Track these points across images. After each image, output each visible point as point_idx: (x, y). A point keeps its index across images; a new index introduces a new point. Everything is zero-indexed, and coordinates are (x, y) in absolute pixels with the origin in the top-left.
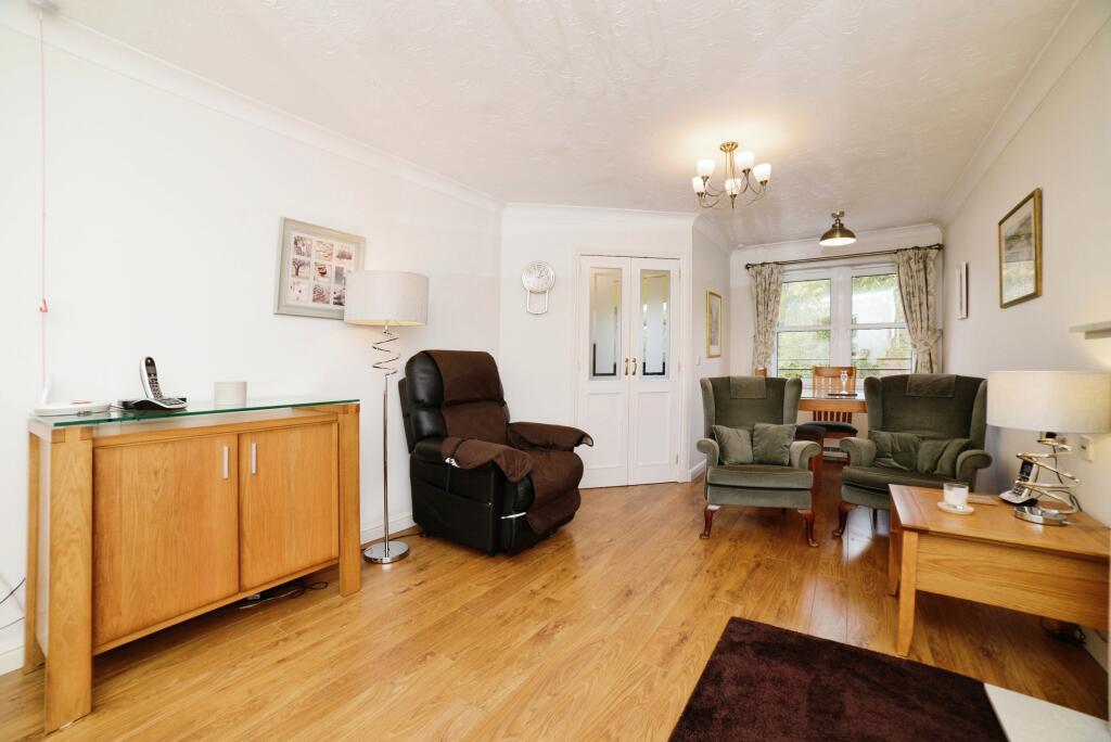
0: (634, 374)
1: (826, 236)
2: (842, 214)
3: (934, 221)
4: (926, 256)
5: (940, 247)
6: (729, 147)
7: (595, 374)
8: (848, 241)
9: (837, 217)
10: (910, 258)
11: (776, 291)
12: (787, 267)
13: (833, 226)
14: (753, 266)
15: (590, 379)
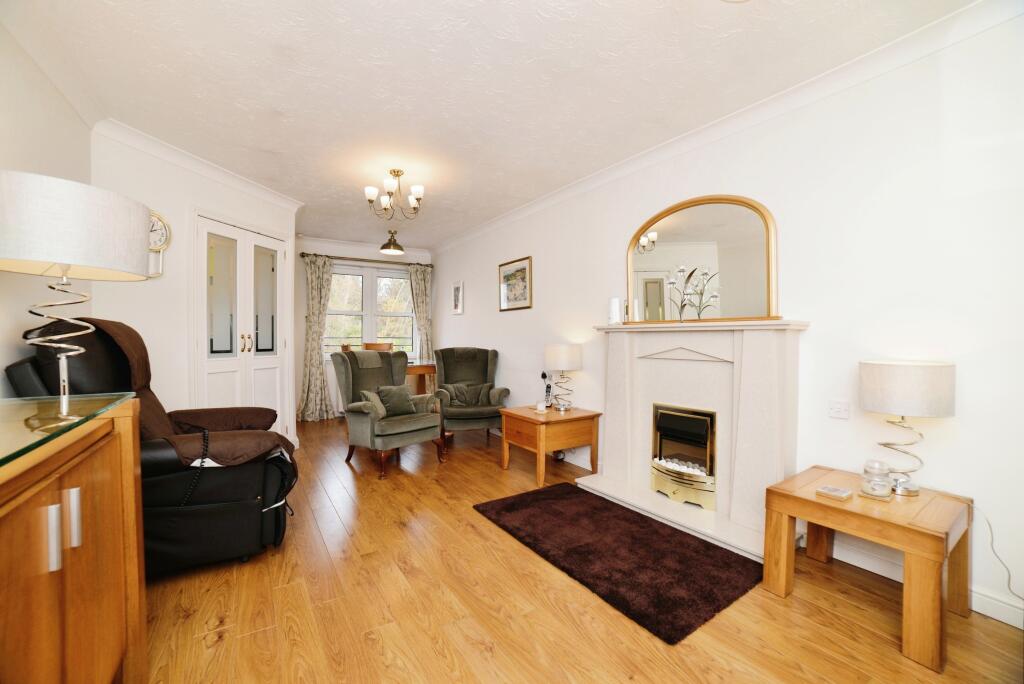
0: (249, 351)
1: (385, 247)
2: (396, 232)
3: (430, 249)
4: (424, 272)
5: (432, 266)
6: (396, 173)
7: (212, 352)
8: (398, 252)
9: (393, 234)
10: (417, 270)
11: (328, 280)
12: (335, 261)
13: (390, 240)
14: (308, 255)
15: (209, 357)
